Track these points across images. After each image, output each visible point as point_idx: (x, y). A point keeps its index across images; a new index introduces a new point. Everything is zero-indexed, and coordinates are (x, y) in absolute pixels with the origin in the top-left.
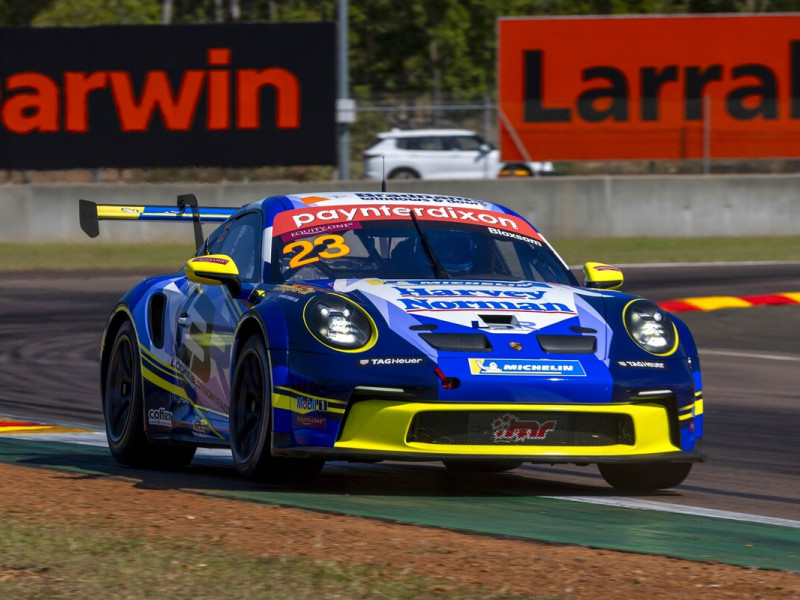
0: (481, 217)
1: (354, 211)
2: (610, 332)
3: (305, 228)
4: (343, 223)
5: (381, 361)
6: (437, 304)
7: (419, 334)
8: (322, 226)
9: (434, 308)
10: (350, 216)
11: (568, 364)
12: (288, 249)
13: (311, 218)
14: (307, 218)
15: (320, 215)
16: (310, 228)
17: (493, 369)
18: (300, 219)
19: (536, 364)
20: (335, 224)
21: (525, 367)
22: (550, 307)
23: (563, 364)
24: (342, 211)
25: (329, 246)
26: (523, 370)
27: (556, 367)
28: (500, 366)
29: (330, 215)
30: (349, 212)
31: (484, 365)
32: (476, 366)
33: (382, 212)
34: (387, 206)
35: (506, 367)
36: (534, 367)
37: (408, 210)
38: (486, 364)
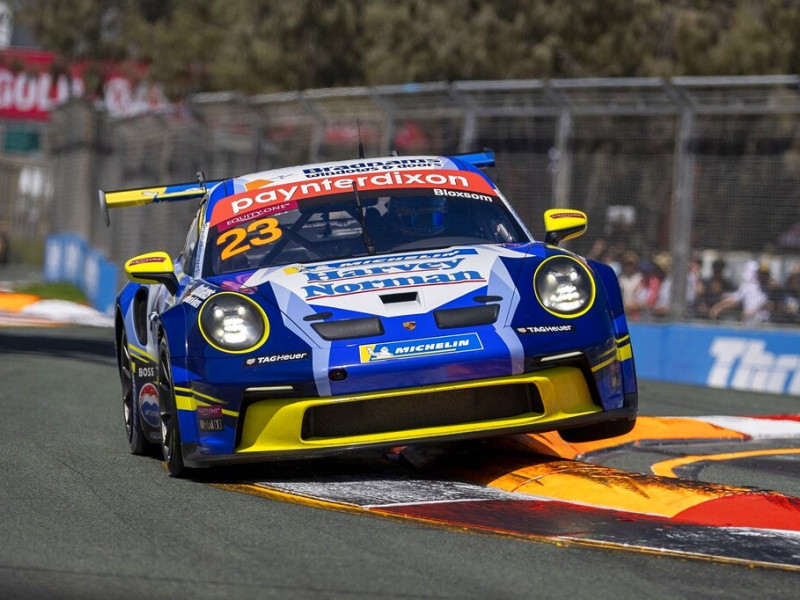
0: (429, 178)
1: (294, 189)
2: (517, 297)
3: (242, 214)
4: (280, 204)
5: (267, 359)
6: (341, 289)
7: (312, 325)
8: (258, 210)
9: (336, 293)
10: (288, 196)
11: (464, 339)
12: (221, 240)
13: (249, 201)
14: (245, 203)
15: (258, 199)
16: (246, 214)
17: (385, 354)
18: (239, 205)
19: (430, 343)
20: (271, 207)
21: (418, 349)
22: (460, 277)
23: (458, 339)
24: (282, 191)
25: (262, 232)
26: (415, 351)
27: (451, 343)
28: (392, 350)
29: (269, 197)
30: (288, 191)
31: (375, 351)
32: (367, 354)
33: (322, 187)
34: (329, 179)
35: (399, 350)
36: (428, 347)
37: (351, 181)
38: (377, 350)
